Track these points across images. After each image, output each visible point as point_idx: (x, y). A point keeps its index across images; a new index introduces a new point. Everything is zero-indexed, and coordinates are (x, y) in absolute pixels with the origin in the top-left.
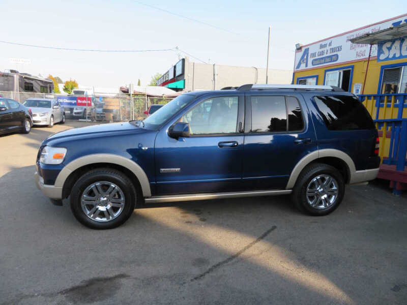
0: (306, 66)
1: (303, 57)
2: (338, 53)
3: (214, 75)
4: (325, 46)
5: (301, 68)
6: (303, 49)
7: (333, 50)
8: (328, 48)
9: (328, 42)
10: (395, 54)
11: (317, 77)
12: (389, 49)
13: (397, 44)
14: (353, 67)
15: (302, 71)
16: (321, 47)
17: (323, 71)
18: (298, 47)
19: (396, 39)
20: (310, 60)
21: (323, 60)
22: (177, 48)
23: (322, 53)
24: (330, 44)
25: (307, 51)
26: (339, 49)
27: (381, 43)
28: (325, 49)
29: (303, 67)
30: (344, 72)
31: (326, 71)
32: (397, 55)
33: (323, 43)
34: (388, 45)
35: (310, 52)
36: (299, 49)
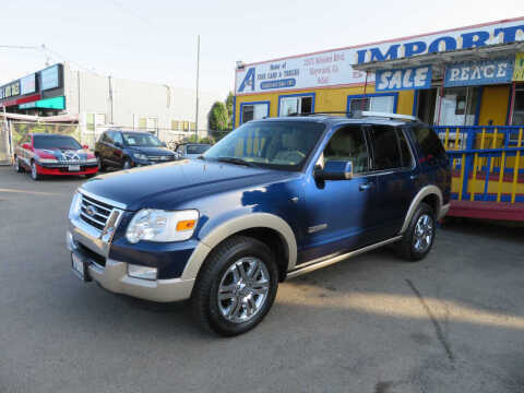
0: (253, 88)
1: (247, 78)
2: (296, 78)
3: (111, 92)
4: (277, 67)
5: (244, 92)
6: (247, 69)
7: (288, 73)
8: (282, 70)
9: (281, 63)
10: (395, 85)
11: (268, 103)
12: (389, 79)
13: (398, 74)
14: (314, 94)
15: (247, 95)
16: (272, 67)
17: (277, 96)
18: (240, 65)
19: (398, 70)
20: (258, 83)
21: (277, 84)
22: (43, 46)
23: (274, 75)
24: (284, 66)
25: (252, 71)
26: (297, 72)
27: (379, 72)
28: (277, 71)
29: (248, 89)
30: (303, 100)
31: (280, 97)
32: (398, 87)
33: (274, 64)
34: (388, 75)
35: (257, 73)
36: (241, 68)
